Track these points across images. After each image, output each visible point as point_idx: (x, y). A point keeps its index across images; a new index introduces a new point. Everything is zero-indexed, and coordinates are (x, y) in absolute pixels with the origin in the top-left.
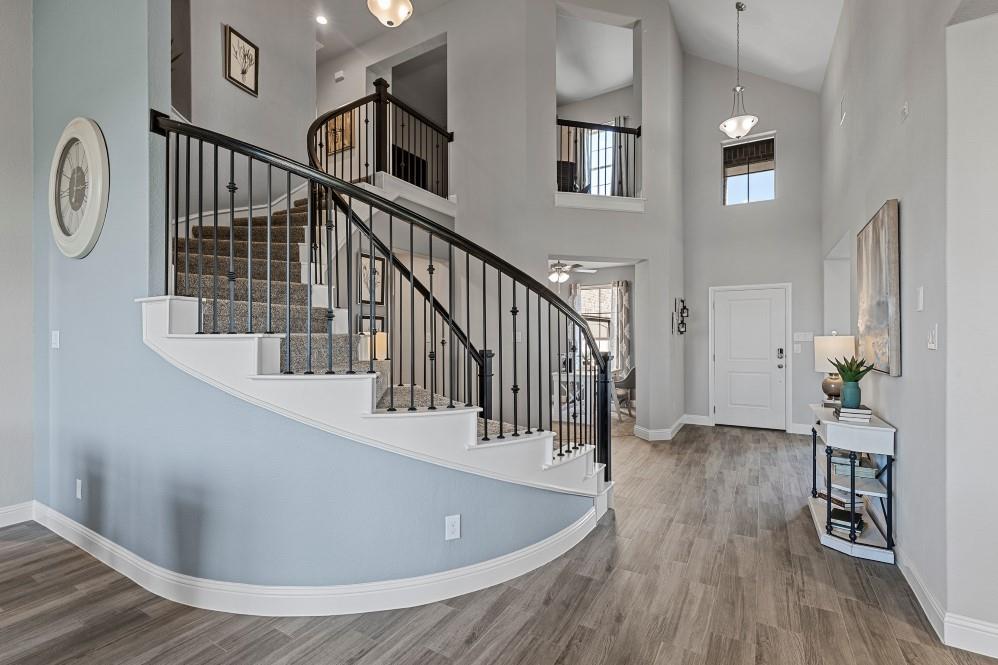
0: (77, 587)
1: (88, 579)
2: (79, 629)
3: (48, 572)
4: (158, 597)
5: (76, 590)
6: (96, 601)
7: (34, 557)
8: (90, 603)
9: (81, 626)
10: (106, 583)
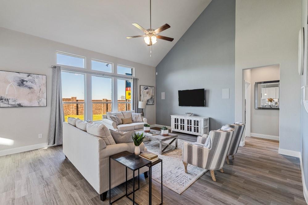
0: (287, 179)
1: (293, 180)
2: (275, 188)
3: (286, 171)
4: (304, 198)
5: (287, 180)
6: (287, 186)
7: (288, 166)
8: (286, 185)
9: (276, 188)
10: (296, 184)
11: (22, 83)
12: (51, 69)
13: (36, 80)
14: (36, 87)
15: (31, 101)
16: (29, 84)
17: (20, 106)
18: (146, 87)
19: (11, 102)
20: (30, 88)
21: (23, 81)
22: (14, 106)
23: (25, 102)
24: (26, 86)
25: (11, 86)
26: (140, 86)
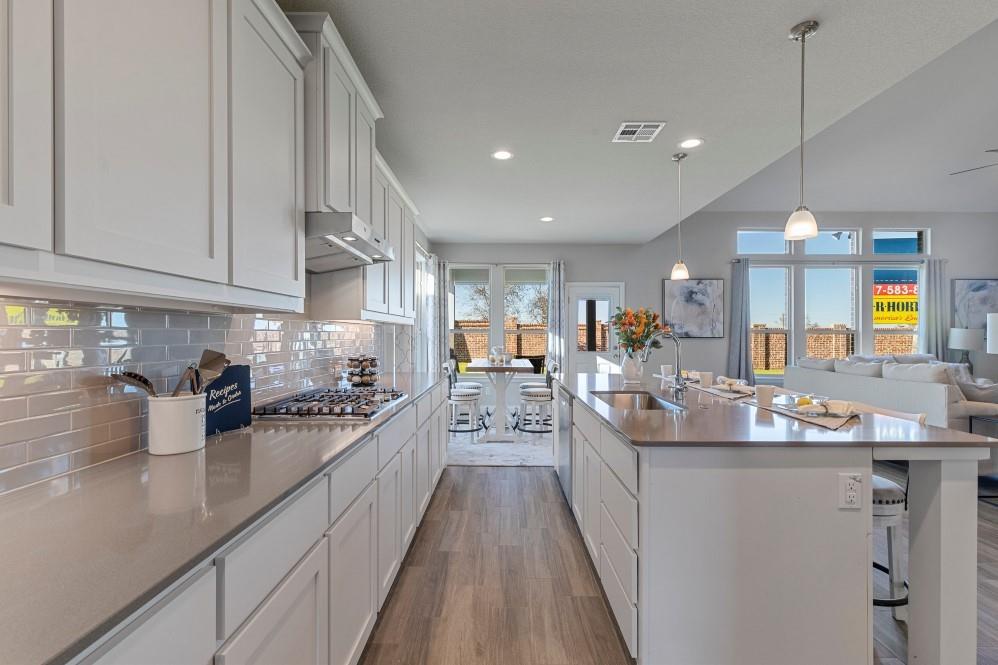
11: (690, 296)
12: (730, 266)
13: (709, 290)
14: (708, 302)
15: (701, 327)
16: (699, 297)
17: (687, 336)
18: (979, 283)
20: (700, 304)
21: (692, 293)
22: (680, 337)
23: (694, 330)
24: (695, 302)
25: (677, 303)
26: (953, 282)
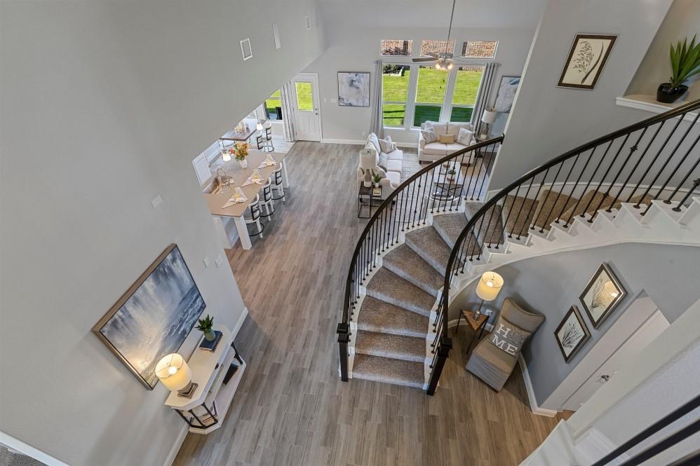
11: (352, 83)
13: (361, 79)
14: (361, 87)
15: (357, 100)
16: (356, 83)
17: (351, 105)
18: (516, 80)
19: (345, 102)
20: (357, 88)
21: (352, 81)
22: (347, 105)
23: (354, 103)
24: (355, 86)
25: (346, 86)
26: (502, 77)
